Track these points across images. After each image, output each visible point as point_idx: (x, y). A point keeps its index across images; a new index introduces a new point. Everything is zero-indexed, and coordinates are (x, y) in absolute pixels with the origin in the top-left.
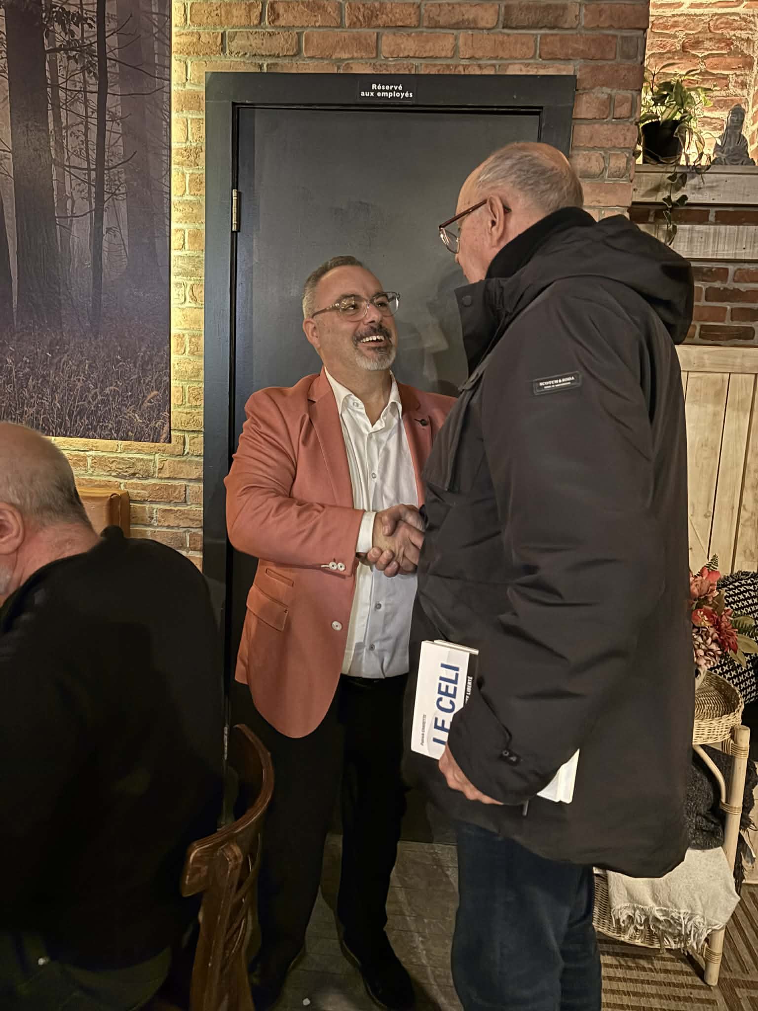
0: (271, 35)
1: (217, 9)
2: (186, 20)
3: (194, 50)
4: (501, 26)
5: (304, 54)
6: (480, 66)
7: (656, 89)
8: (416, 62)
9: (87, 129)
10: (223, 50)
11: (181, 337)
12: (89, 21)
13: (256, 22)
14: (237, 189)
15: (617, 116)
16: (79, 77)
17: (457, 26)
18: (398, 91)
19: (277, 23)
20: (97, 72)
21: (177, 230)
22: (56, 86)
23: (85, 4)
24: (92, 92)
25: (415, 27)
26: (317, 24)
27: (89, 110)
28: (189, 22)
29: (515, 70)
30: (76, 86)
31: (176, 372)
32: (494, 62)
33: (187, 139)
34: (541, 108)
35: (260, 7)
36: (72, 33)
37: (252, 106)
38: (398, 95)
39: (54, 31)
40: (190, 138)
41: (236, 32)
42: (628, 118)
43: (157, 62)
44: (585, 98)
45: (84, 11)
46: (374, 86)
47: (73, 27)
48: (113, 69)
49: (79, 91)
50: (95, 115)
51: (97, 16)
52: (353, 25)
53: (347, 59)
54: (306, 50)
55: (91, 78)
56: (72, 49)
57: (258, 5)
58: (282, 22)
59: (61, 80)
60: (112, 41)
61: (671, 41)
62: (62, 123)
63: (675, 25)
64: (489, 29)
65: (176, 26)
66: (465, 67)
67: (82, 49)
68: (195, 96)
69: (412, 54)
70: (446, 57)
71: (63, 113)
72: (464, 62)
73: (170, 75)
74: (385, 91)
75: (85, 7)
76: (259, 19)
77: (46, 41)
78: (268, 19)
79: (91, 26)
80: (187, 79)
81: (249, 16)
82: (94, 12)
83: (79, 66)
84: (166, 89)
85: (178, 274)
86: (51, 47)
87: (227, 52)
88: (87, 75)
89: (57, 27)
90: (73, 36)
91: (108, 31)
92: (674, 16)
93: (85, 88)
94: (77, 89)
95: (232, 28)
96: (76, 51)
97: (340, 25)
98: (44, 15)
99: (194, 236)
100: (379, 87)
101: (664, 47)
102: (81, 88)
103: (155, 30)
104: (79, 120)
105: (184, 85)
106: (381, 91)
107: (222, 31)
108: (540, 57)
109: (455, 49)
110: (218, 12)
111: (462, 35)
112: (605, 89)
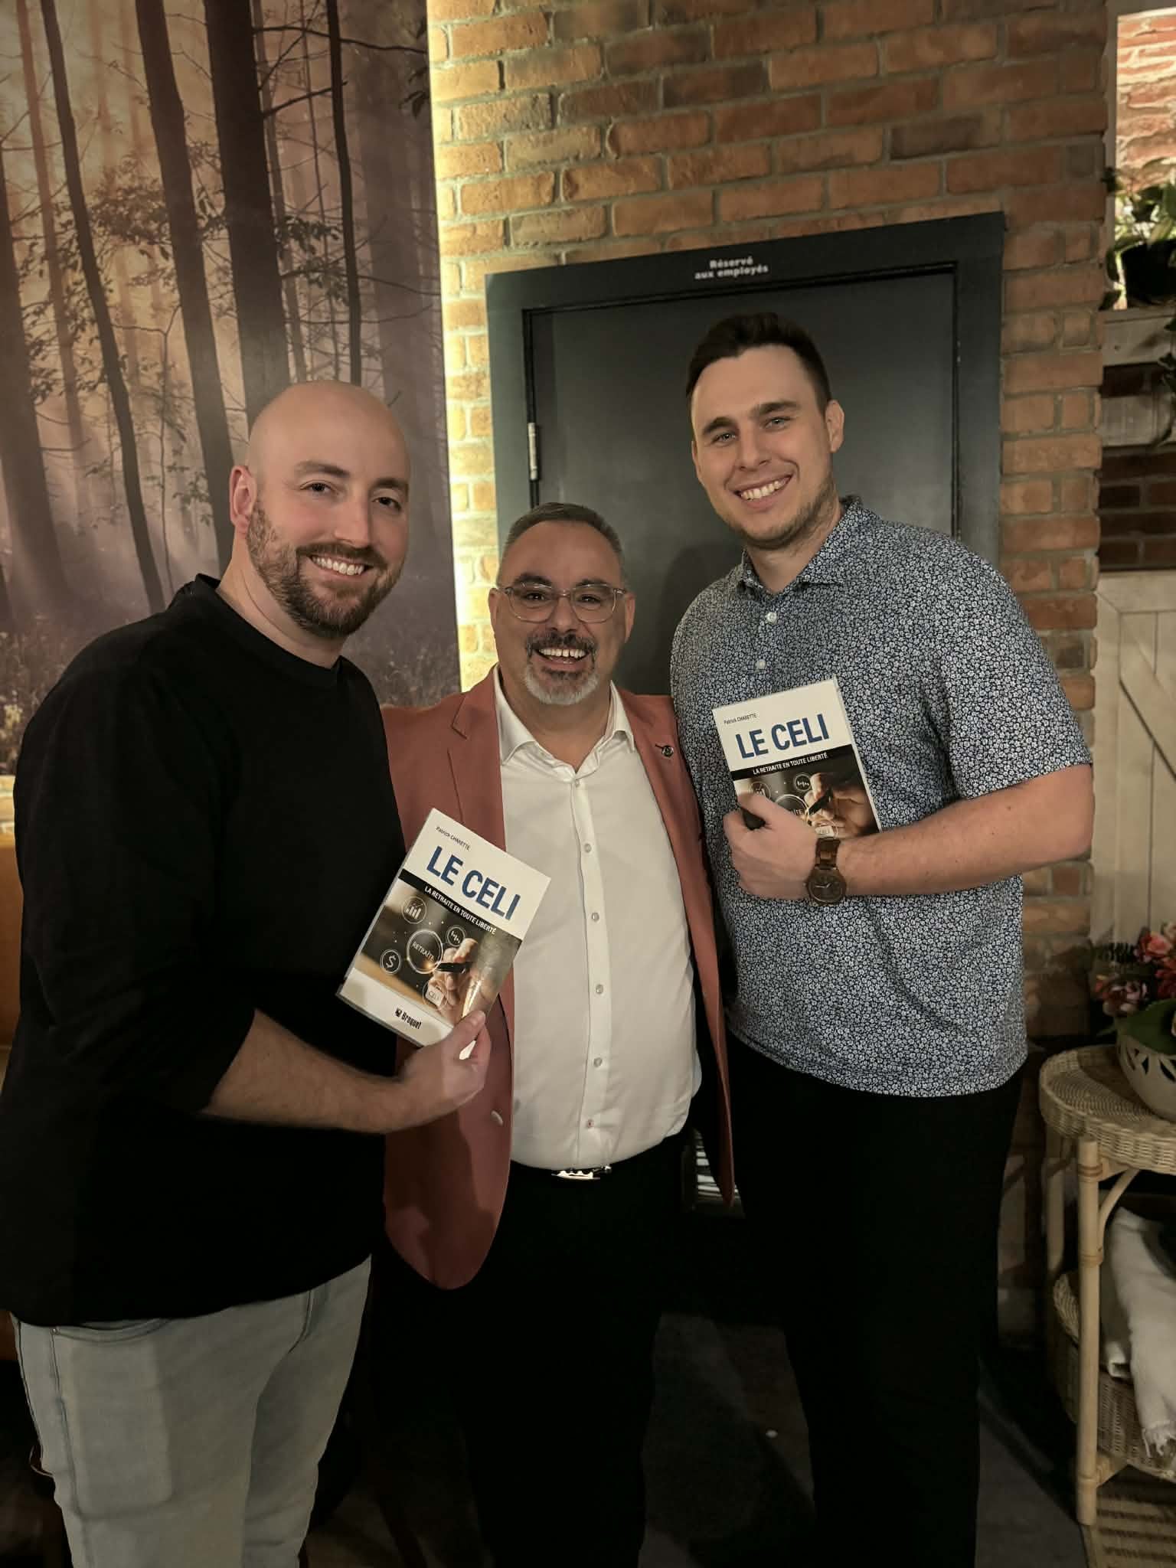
0: (569, 214)
1: (496, 190)
2: (456, 209)
3: (469, 247)
4: (888, 156)
5: (615, 233)
6: (861, 217)
7: (1138, 198)
8: (770, 223)
9: (337, 369)
10: (507, 242)
11: (471, 629)
12: (334, 232)
13: (547, 199)
14: (535, 421)
15: (1071, 259)
16: (324, 305)
17: (826, 165)
18: (746, 266)
19: (576, 198)
20: (346, 295)
21: (459, 486)
22: (296, 321)
23: (328, 210)
24: (342, 323)
25: (765, 175)
26: (631, 191)
27: (340, 346)
28: (460, 211)
29: (912, 215)
30: (320, 317)
31: (468, 676)
32: (882, 207)
33: (465, 364)
34: (955, 262)
35: (552, 179)
36: (312, 250)
37: (548, 312)
38: (747, 271)
39: (290, 251)
40: (469, 361)
41: (522, 217)
42: (1088, 259)
43: (421, 272)
44: (1018, 239)
45: (326, 220)
46: (713, 264)
47: (314, 242)
48: (366, 288)
49: (326, 324)
50: (347, 351)
51: (343, 224)
52: (678, 185)
53: (675, 232)
54: (617, 227)
55: (339, 304)
56: (315, 271)
57: (549, 178)
58: (582, 194)
59: (302, 312)
60: (363, 253)
61: (1161, 116)
62: (305, 366)
63: (1164, 93)
64: (870, 164)
65: (444, 218)
66: (840, 220)
67: (328, 269)
68: (472, 307)
69: (762, 214)
70: (812, 211)
71: (307, 354)
72: (839, 214)
73: (439, 288)
74: (729, 268)
75: (326, 214)
76: (551, 195)
77: (280, 264)
78: (564, 193)
79: (335, 237)
80: (461, 287)
81: (537, 194)
82: (338, 219)
83: (324, 291)
84: (435, 307)
85: (464, 544)
86: (287, 271)
87: (512, 244)
88: (334, 301)
89: (294, 244)
90: (314, 253)
91: (359, 241)
92: (1161, 80)
93: (333, 318)
94: (324, 320)
95: (518, 211)
96: (319, 271)
97: (662, 188)
98: (276, 231)
99: (481, 491)
100: (720, 264)
101: (1149, 127)
102: (328, 318)
103: (417, 232)
104: (327, 360)
105: (458, 294)
106: (723, 269)
107: (503, 217)
108: (948, 190)
109: (824, 200)
110: (498, 193)
111: (832, 176)
112: (1048, 224)
